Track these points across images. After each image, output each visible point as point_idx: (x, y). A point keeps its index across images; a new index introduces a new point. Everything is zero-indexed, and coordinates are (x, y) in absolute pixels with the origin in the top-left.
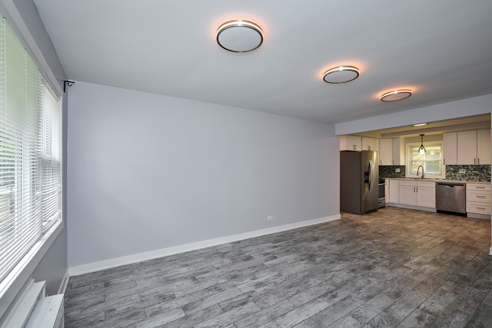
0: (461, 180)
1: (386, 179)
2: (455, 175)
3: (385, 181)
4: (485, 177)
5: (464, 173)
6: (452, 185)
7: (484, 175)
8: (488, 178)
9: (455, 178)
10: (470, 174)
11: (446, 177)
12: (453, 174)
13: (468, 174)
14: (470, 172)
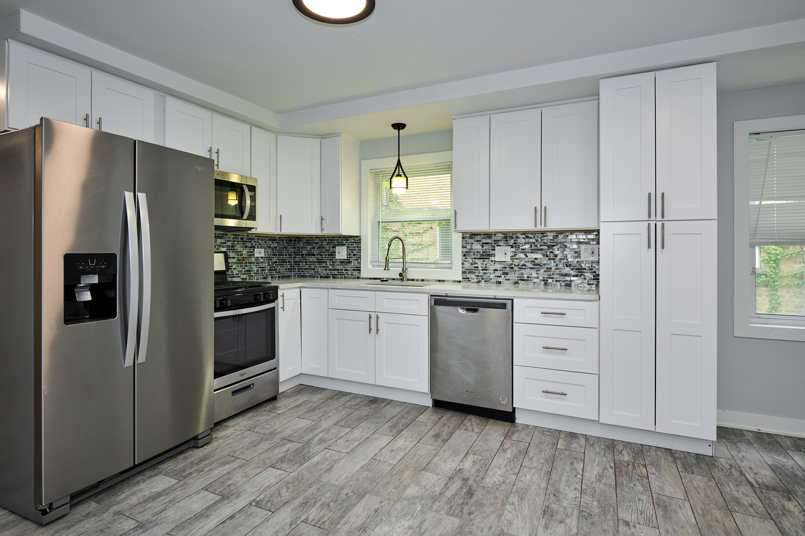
0: (500, 283)
1: (281, 286)
2: (485, 269)
3: (280, 293)
4: (558, 271)
5: (508, 259)
6: (473, 306)
7: (557, 265)
8: (566, 275)
9: (485, 276)
10: (523, 263)
11: (463, 272)
12: (479, 263)
13: (516, 262)
14: (522, 256)
